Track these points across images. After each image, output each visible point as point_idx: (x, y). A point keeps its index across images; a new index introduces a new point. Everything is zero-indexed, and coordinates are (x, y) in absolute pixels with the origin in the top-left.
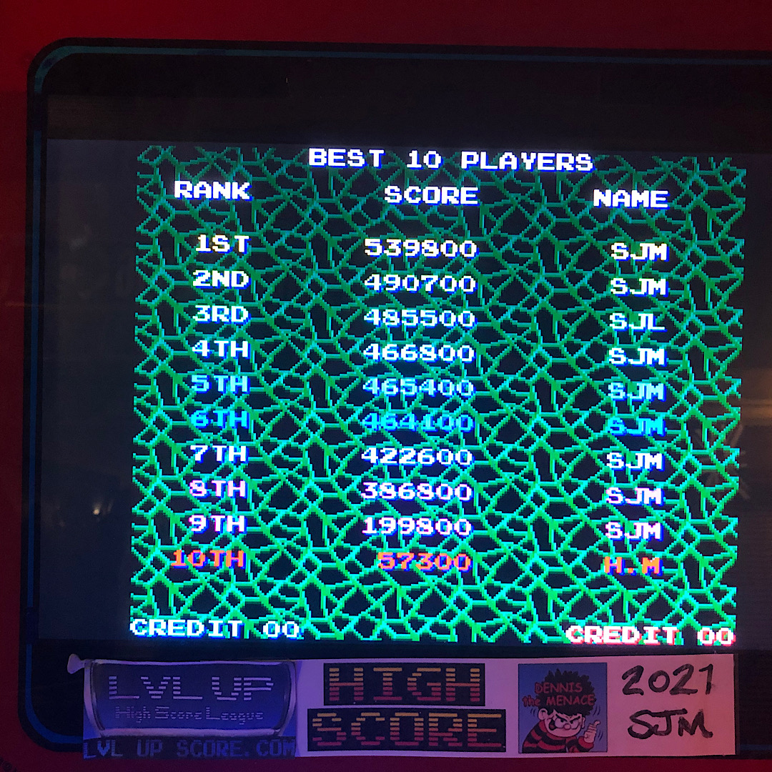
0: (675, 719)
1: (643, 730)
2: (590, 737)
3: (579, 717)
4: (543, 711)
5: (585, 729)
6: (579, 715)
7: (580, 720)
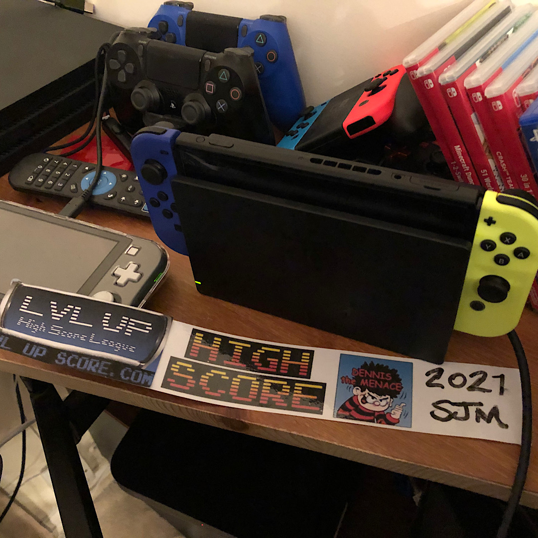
0: (472, 410)
1: (444, 415)
2: (396, 414)
3: (388, 398)
4: (357, 389)
5: (392, 408)
6: (387, 396)
7: (388, 400)
